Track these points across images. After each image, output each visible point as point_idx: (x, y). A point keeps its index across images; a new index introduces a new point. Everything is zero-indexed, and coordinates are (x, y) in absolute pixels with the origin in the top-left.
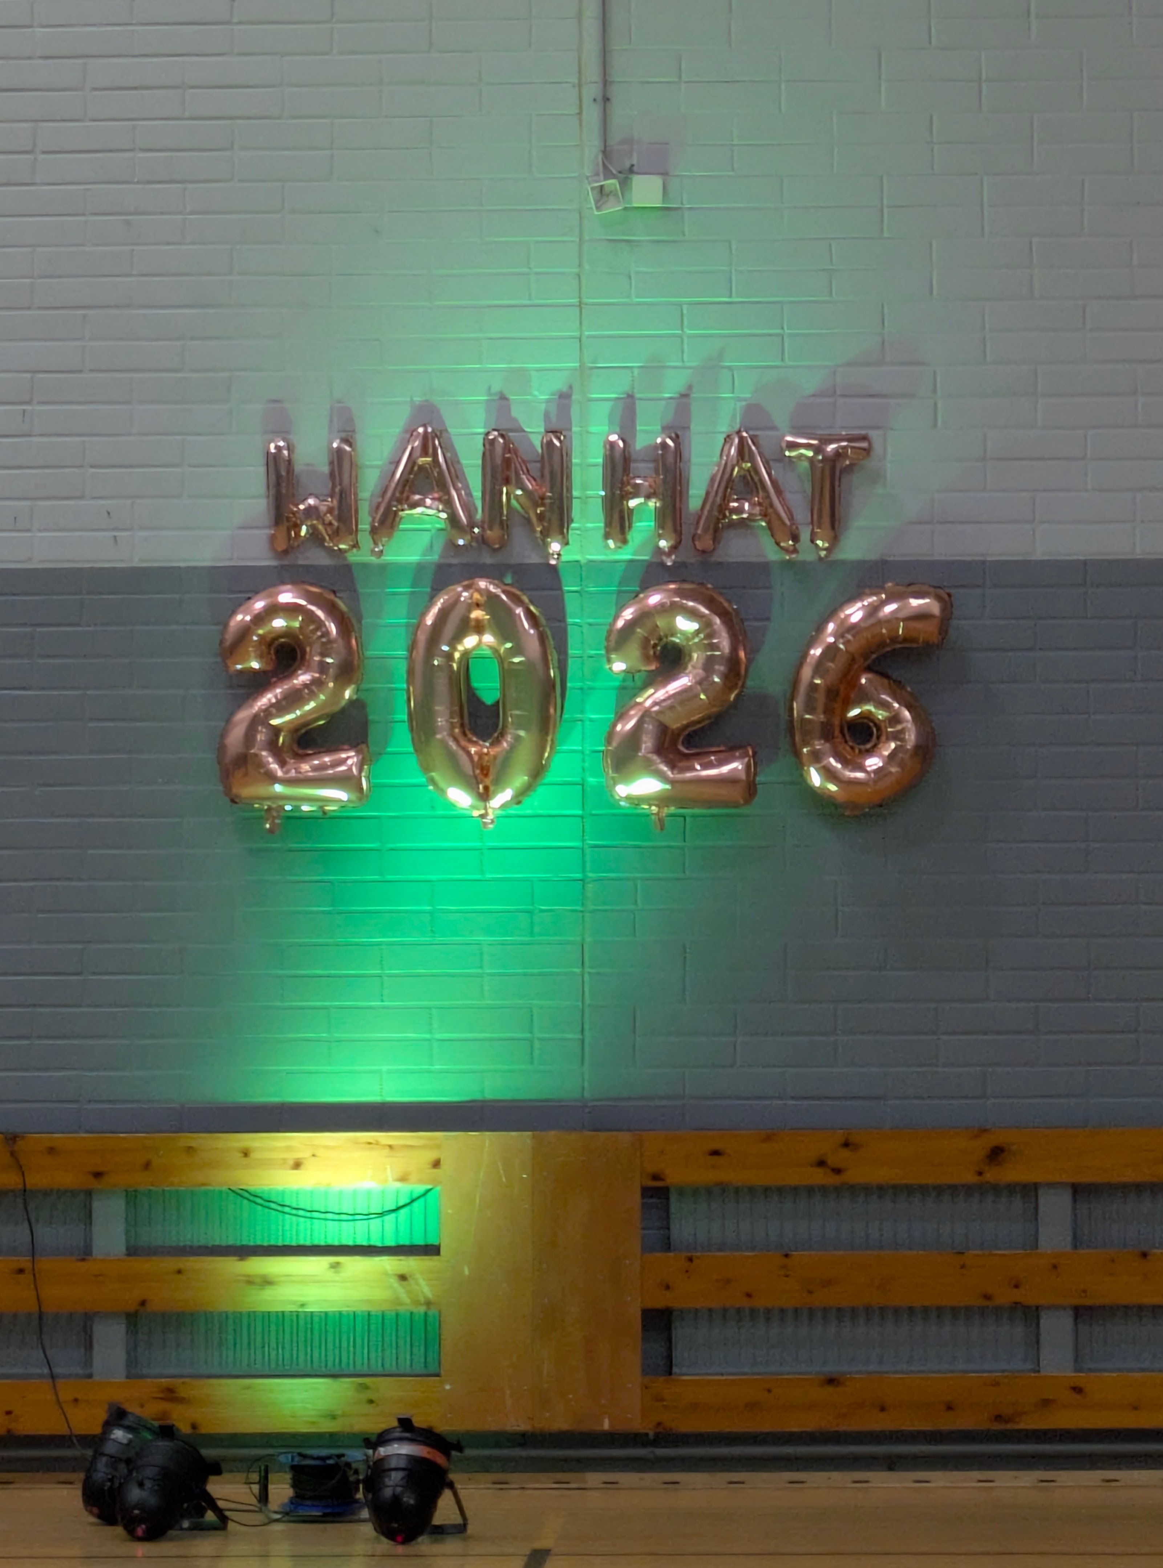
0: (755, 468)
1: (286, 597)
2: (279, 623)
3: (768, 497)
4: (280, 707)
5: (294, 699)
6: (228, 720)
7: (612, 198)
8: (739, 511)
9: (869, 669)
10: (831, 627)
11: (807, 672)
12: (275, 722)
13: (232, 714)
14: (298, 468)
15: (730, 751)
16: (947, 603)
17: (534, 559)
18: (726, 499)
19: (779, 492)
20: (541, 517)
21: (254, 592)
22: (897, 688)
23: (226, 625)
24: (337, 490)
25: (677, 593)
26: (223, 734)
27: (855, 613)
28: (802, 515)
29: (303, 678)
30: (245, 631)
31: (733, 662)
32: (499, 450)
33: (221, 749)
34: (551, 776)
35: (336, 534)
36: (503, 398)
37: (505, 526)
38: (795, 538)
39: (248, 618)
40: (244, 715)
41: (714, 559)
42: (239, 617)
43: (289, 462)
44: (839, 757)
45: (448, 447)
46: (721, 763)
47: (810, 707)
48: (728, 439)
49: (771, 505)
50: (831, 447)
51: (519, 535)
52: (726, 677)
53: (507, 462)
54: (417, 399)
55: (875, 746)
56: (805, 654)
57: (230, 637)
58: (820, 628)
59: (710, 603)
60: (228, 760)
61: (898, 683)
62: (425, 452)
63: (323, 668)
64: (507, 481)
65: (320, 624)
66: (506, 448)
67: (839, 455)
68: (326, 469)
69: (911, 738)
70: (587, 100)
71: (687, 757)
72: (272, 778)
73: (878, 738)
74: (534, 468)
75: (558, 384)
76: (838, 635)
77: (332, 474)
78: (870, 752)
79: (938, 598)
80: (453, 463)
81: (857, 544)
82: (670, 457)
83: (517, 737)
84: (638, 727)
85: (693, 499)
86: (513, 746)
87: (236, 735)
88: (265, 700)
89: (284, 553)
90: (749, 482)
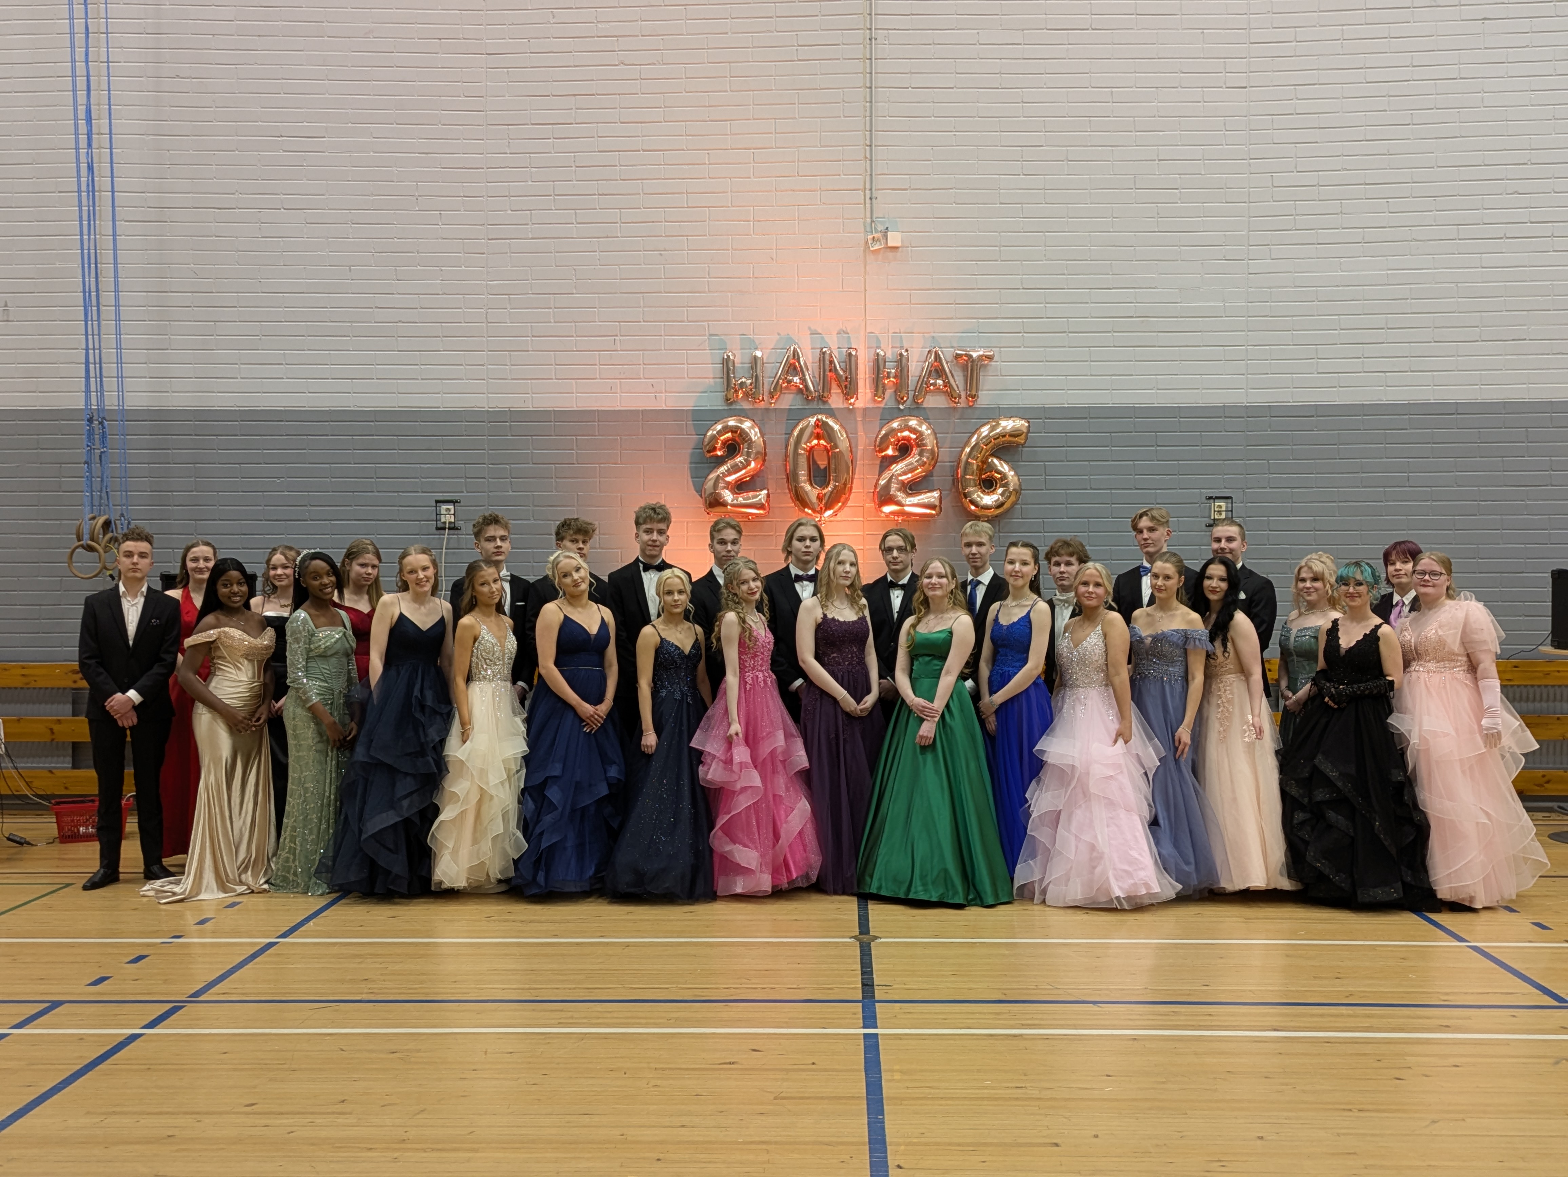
0: (940, 364)
1: (732, 423)
2: (729, 434)
3: (947, 377)
5: (736, 469)
6: (706, 478)
7: (878, 243)
8: (932, 383)
9: (992, 455)
10: (975, 437)
11: (964, 457)
12: (729, 479)
13: (708, 475)
14: (736, 365)
16: (1029, 425)
18: (926, 378)
19: (953, 376)
20: (844, 386)
21: (716, 422)
22: (1005, 463)
23: (705, 435)
24: (755, 374)
26: (704, 484)
27: (985, 430)
28: (961, 387)
29: (740, 459)
30: (714, 438)
31: (932, 452)
32: (827, 357)
33: (703, 490)
34: (849, 504)
35: (754, 396)
38: (959, 396)
39: (715, 432)
40: (713, 476)
42: (710, 433)
43: (731, 362)
44: (979, 495)
47: (966, 472)
48: (929, 352)
49: (949, 382)
50: (975, 356)
51: (835, 395)
52: (929, 459)
53: (831, 363)
54: (788, 334)
55: (995, 489)
56: (964, 449)
57: (707, 440)
58: (970, 438)
60: (706, 495)
61: (1007, 461)
62: (794, 358)
63: (749, 454)
64: (828, 370)
65: (748, 434)
66: (830, 356)
67: (980, 358)
68: (748, 366)
69: (1011, 486)
70: (867, 199)
71: (911, 495)
72: (726, 503)
73: (996, 486)
74: (841, 362)
76: (978, 440)
77: (751, 368)
78: (993, 492)
79: (1024, 423)
81: (985, 399)
82: (904, 361)
83: (835, 486)
84: (889, 481)
85: (912, 381)
86: (833, 490)
87: (709, 485)
88: (723, 469)
89: (731, 404)
90: (939, 372)
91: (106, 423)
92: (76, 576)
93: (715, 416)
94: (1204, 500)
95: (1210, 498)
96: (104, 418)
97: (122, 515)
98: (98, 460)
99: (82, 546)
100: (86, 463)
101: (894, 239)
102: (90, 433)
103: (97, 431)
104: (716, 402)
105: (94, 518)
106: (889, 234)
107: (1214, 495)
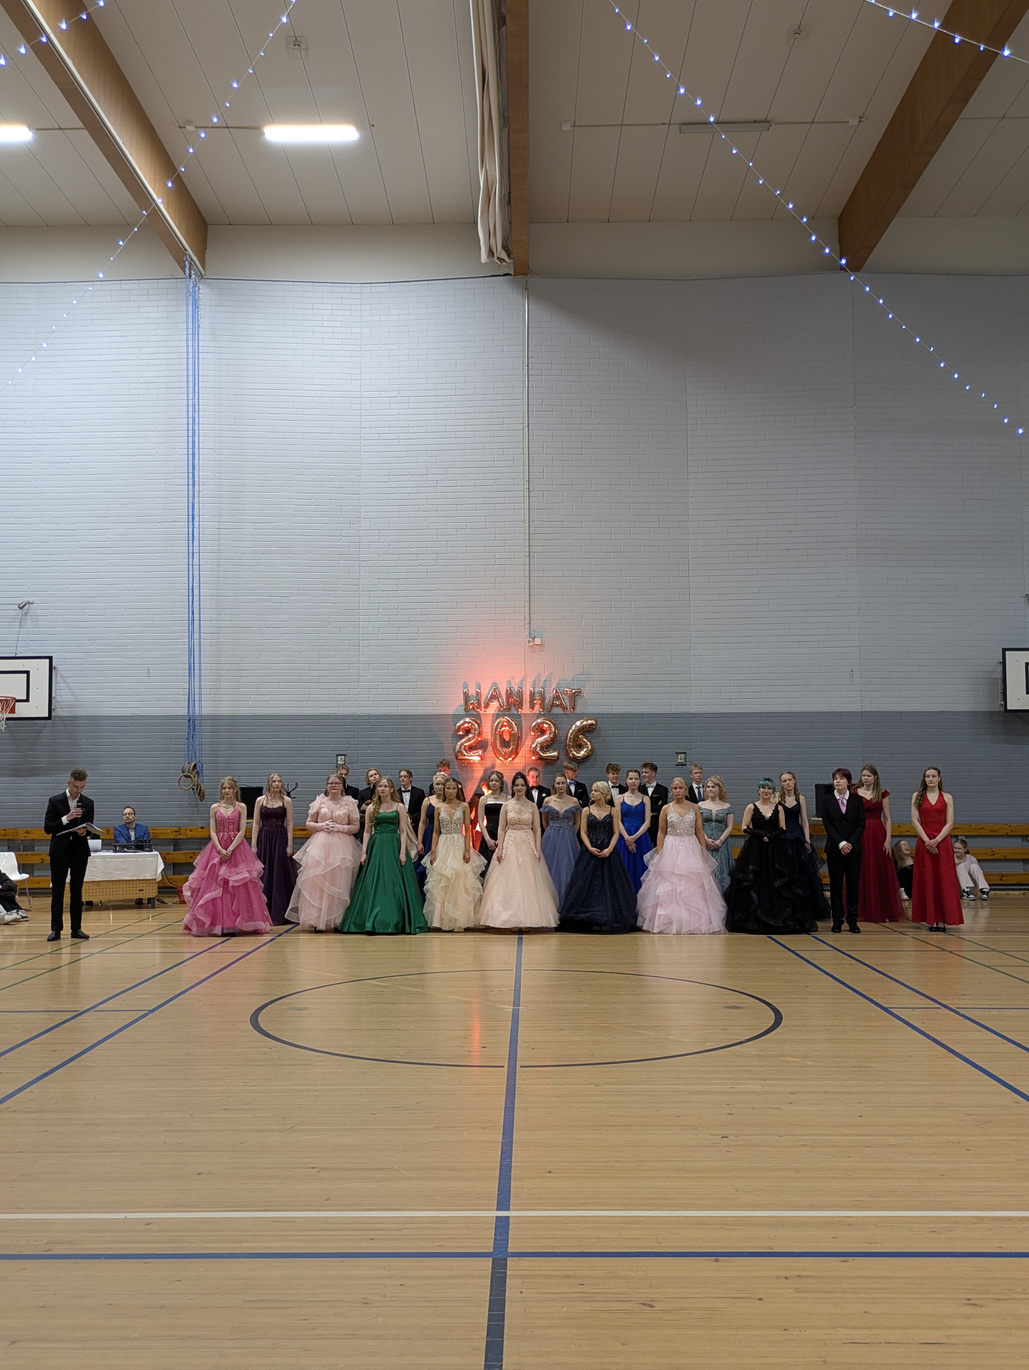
0: (559, 695)
1: (467, 720)
2: (466, 725)
3: (561, 701)
4: (466, 742)
5: (469, 740)
6: (456, 744)
7: (531, 642)
8: (556, 703)
9: (581, 734)
10: (574, 726)
11: (569, 735)
12: (465, 744)
14: (470, 695)
15: (554, 750)
16: (596, 722)
17: (516, 713)
18: (553, 701)
19: (564, 700)
20: (517, 705)
21: (461, 719)
22: (587, 738)
23: (456, 725)
24: (477, 699)
25: (544, 719)
26: (455, 746)
27: (578, 723)
28: (568, 704)
29: (471, 736)
30: (460, 726)
31: (555, 732)
32: (509, 691)
33: (455, 750)
34: (519, 755)
35: (477, 708)
36: (510, 681)
37: (510, 706)
38: (567, 709)
39: (460, 724)
40: (459, 743)
41: (551, 713)
42: (458, 724)
43: (468, 693)
44: (576, 752)
45: (499, 691)
46: (552, 752)
47: (570, 742)
48: (554, 689)
50: (574, 691)
51: (513, 708)
52: (553, 736)
53: (511, 694)
54: (493, 681)
56: (569, 731)
57: (456, 728)
58: (572, 726)
59: (550, 721)
60: (456, 752)
61: (587, 737)
62: (494, 692)
63: (475, 734)
64: (511, 697)
65: (474, 726)
66: (510, 691)
67: (576, 692)
68: (475, 695)
69: (590, 747)
70: (526, 623)
71: (547, 751)
72: (465, 755)
73: (583, 748)
74: (516, 695)
75: (521, 679)
76: (575, 728)
77: (476, 696)
78: (581, 750)
79: (595, 720)
80: (500, 694)
81: (578, 710)
82: (542, 693)
83: (513, 748)
84: (537, 745)
85: (547, 701)
86: (512, 750)
87: (457, 747)
88: (463, 740)
89: (467, 712)
90: (558, 698)
91: (196, 721)
92: (182, 789)
93: (459, 717)
94: (674, 754)
95: (677, 753)
96: (195, 720)
97: (200, 762)
98: (191, 737)
99: (184, 776)
100: (187, 739)
101: (538, 641)
102: (189, 726)
103: (191, 725)
104: (462, 711)
105: (189, 763)
106: (536, 639)
107: (678, 752)
